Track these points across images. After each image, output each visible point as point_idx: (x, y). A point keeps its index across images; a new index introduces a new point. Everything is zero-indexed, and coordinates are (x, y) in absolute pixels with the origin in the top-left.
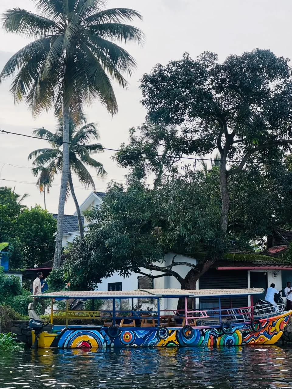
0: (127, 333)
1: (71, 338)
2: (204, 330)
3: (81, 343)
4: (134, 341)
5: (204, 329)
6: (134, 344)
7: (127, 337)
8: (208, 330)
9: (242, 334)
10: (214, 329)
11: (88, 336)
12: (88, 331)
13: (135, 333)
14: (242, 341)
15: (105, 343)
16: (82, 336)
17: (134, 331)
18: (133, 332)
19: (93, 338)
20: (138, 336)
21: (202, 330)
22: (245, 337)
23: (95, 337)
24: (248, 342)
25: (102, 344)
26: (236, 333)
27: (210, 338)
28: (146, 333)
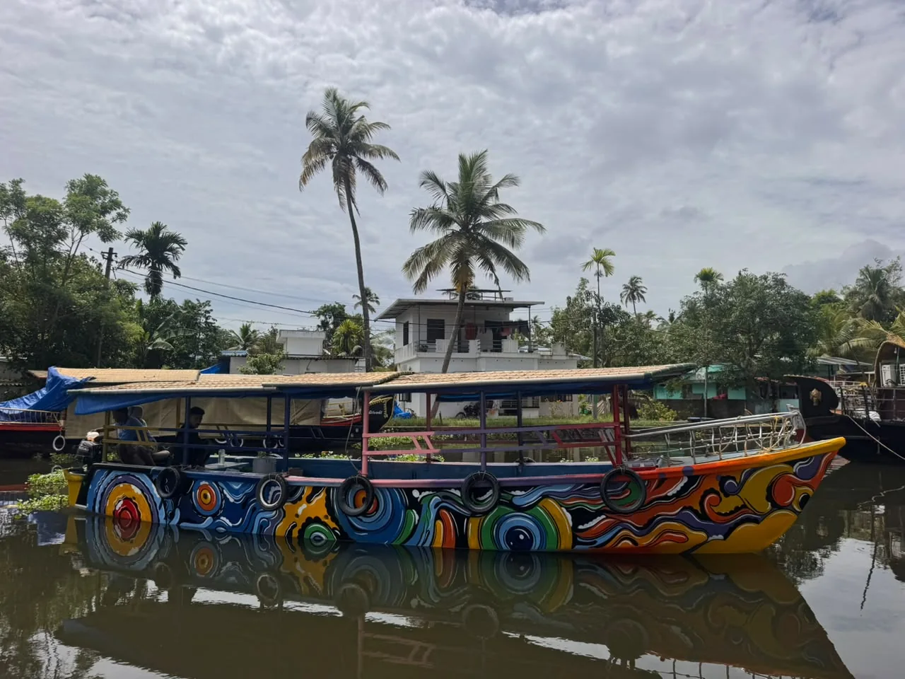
0: (205, 487)
1: (105, 488)
2: (416, 494)
3: (122, 502)
4: (220, 509)
5: (414, 489)
6: (222, 518)
7: (205, 496)
8: (427, 493)
9: (569, 516)
10: (453, 491)
11: (133, 487)
12: (132, 474)
13: (223, 489)
14: (574, 537)
15: (163, 507)
16: (121, 485)
17: (220, 484)
18: (218, 486)
19: (140, 492)
20: (228, 496)
21: (409, 491)
22: (586, 526)
23: (145, 490)
24: (600, 541)
25: (158, 508)
26: (544, 508)
27: (438, 517)
28: (247, 491)
